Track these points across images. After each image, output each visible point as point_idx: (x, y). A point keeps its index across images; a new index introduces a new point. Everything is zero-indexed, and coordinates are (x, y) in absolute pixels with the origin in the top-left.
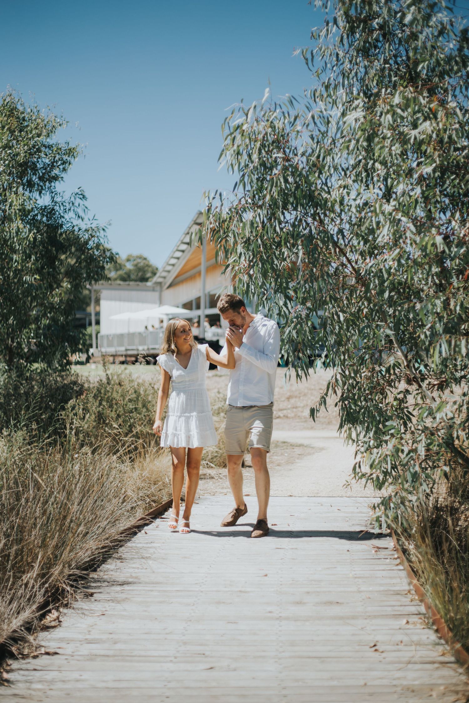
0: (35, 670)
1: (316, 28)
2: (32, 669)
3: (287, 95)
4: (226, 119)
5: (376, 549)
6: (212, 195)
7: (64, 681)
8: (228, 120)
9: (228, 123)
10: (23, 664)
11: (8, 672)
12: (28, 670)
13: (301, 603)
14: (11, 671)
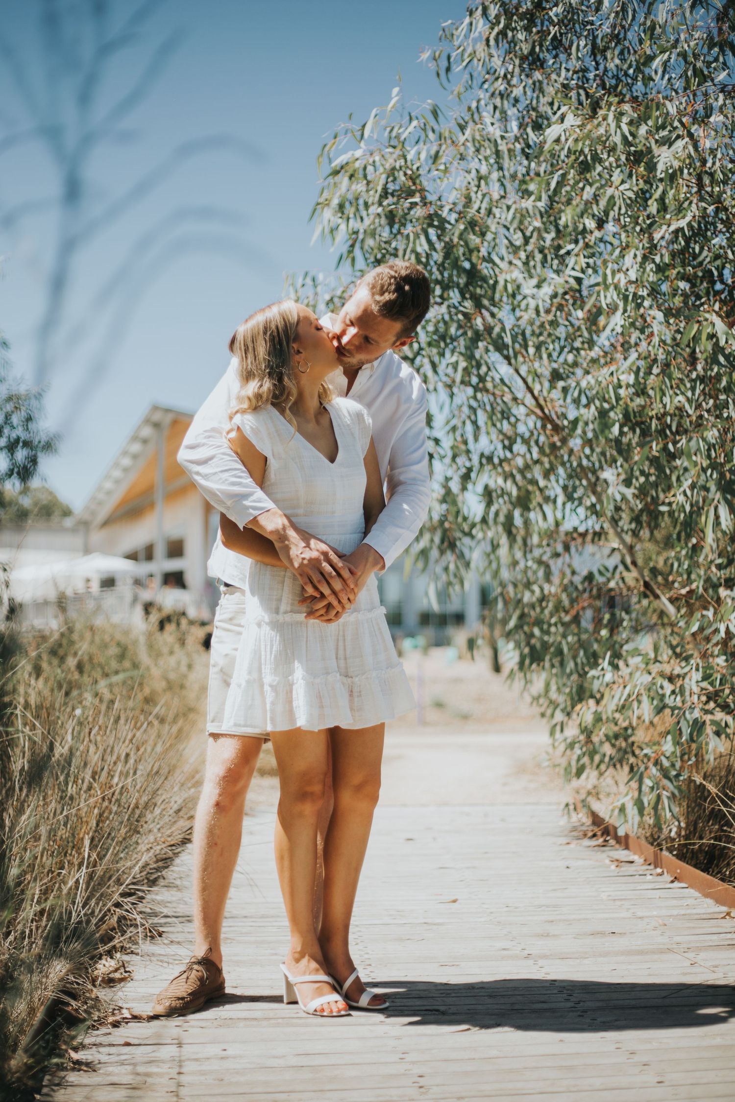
0: (128, 1044)
1: (450, 22)
2: (122, 1042)
3: (429, 101)
4: (325, 146)
5: (616, 863)
6: (300, 281)
7: (197, 1060)
8: (327, 149)
9: (329, 154)
10: (97, 1036)
11: (76, 1049)
12: (114, 1045)
13: (548, 936)
14: (82, 1047)
